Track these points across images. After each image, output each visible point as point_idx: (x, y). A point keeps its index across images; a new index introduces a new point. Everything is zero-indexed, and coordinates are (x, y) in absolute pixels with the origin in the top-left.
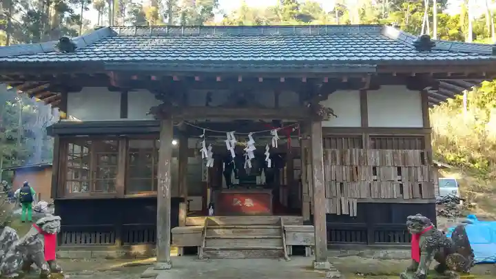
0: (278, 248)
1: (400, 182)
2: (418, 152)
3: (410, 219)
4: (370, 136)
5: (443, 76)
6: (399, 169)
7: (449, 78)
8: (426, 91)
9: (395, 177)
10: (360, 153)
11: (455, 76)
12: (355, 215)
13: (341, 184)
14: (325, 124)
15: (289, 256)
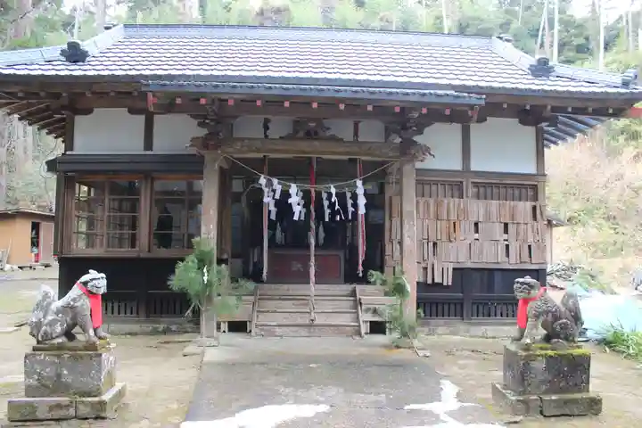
0: (353, 324)
1: (506, 243)
2: (529, 205)
3: (518, 282)
4: (473, 183)
5: (563, 110)
6: (506, 225)
7: (569, 113)
8: (542, 128)
9: (501, 236)
10: (459, 205)
11: (577, 111)
12: (450, 284)
13: (435, 244)
14: (419, 165)
15: (366, 333)
